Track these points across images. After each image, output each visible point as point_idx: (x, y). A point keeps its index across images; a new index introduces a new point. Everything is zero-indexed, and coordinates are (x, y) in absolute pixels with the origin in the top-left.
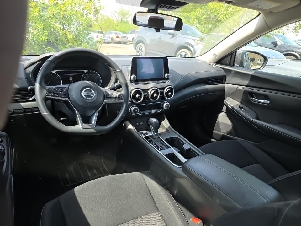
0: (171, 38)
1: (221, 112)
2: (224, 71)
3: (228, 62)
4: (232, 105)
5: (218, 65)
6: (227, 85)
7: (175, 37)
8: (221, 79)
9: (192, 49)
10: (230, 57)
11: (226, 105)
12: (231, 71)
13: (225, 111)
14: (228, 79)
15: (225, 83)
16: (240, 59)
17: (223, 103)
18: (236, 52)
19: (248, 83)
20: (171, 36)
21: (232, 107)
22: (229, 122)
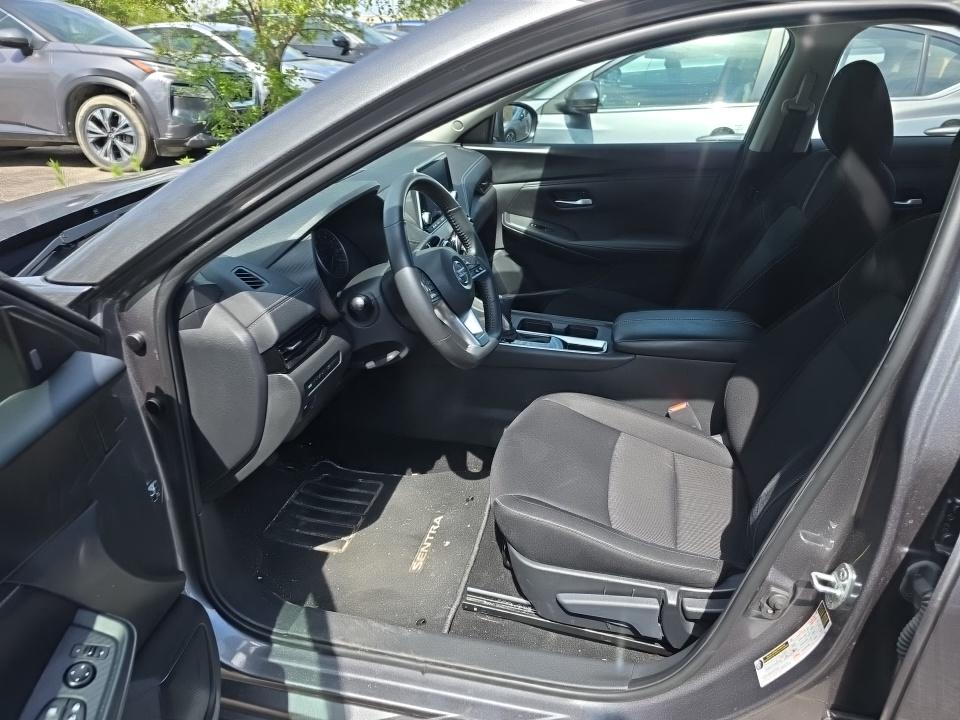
0: (16, 59)
3: (484, 135)
4: (524, 228)
5: (467, 146)
7: (36, 55)
9: (132, 92)
10: (485, 124)
13: (502, 246)
19: (543, 174)
20: (15, 51)
21: (526, 232)
22: (516, 268)
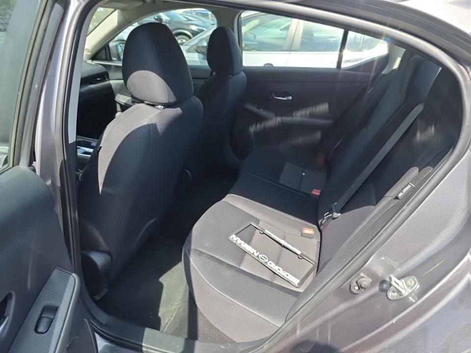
1: (116, 112)
2: (103, 67)
3: (104, 57)
5: (95, 62)
6: (112, 82)
8: (104, 76)
10: (104, 52)
11: (119, 103)
12: (110, 66)
13: (120, 110)
14: (111, 75)
15: (109, 80)
16: (115, 51)
17: (115, 102)
18: (108, 45)
